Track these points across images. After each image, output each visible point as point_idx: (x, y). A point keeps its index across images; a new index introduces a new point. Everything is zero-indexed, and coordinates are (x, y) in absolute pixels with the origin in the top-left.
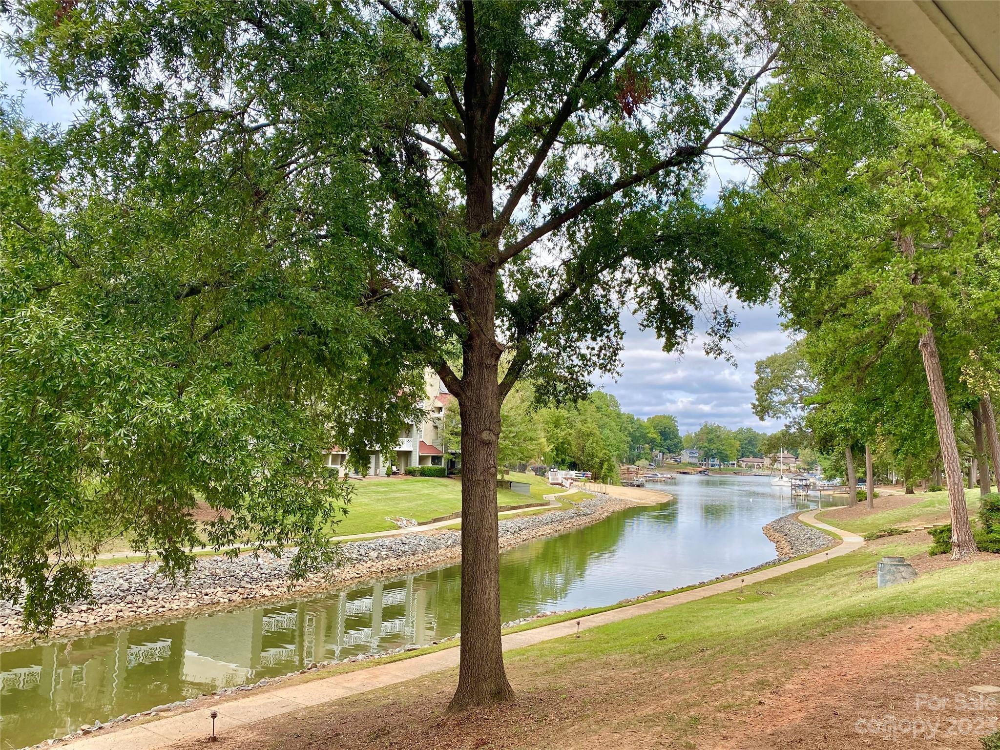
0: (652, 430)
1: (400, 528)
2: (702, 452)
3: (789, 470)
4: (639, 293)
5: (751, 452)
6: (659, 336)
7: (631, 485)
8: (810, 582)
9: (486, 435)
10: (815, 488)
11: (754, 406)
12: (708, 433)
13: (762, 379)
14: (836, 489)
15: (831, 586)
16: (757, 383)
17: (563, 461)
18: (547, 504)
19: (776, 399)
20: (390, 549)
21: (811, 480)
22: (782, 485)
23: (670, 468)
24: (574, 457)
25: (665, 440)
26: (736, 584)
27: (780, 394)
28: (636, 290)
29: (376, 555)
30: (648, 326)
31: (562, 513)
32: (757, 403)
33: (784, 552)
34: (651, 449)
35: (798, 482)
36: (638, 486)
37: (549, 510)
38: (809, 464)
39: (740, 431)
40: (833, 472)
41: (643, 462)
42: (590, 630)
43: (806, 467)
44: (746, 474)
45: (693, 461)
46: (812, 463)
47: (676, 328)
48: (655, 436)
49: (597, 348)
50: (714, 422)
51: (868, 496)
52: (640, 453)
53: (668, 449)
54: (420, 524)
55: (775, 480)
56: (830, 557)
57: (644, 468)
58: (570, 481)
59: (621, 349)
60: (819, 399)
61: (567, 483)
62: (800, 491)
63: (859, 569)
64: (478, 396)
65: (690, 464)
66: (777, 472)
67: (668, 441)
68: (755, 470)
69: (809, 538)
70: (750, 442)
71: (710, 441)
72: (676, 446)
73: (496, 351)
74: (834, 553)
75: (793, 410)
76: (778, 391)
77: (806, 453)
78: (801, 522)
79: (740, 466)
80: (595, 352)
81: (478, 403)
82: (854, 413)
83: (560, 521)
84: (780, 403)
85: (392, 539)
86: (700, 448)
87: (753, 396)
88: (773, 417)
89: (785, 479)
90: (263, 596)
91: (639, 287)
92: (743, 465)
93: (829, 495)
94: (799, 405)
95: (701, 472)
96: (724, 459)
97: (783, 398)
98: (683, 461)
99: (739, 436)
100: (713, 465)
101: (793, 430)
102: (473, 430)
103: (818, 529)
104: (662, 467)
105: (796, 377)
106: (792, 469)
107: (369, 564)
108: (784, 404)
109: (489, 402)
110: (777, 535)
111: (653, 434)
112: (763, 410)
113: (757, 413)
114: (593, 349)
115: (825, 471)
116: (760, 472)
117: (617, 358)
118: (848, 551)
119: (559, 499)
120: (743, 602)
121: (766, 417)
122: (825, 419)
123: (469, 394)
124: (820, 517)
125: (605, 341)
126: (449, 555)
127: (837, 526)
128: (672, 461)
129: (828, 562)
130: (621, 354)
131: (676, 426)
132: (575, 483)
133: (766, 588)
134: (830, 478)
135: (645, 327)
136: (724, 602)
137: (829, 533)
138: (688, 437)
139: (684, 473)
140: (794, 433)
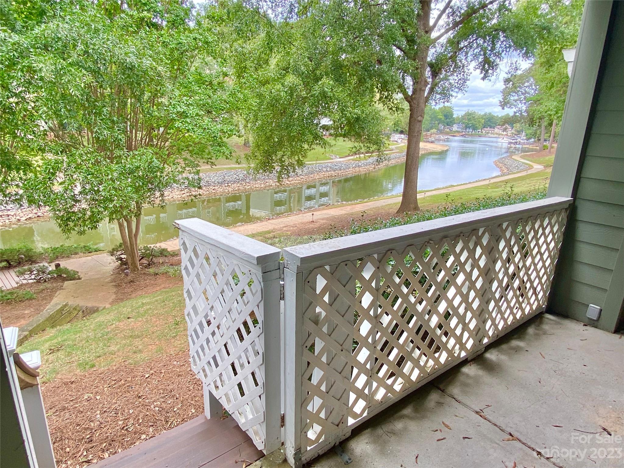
0: (440, 114)
1: (332, 159)
2: (464, 125)
3: (507, 135)
4: (475, 52)
5: (489, 126)
6: (481, 73)
7: (428, 142)
8: (519, 182)
9: (419, 118)
10: (519, 144)
11: (501, 102)
12: (469, 115)
13: (507, 87)
14: (531, 145)
15: (529, 183)
16: (504, 90)
17: (397, 130)
18: (392, 150)
19: (512, 98)
20: (331, 167)
21: (519, 140)
22: (504, 142)
23: (447, 133)
24: (402, 128)
25: (446, 119)
26: (487, 182)
27: (515, 96)
28: (474, 51)
29: (325, 170)
30: (478, 68)
31: (399, 154)
32: (502, 100)
33: (504, 172)
34: (439, 124)
35: (511, 141)
36: (431, 142)
37: (394, 153)
38: (518, 131)
39: (485, 115)
40: (531, 136)
41: (434, 131)
42: (428, 197)
43: (516, 133)
44: (485, 136)
45: (459, 130)
46: (520, 131)
47: (489, 69)
48: (441, 117)
49: (457, 80)
50: (471, 110)
51: (549, 148)
52: (432, 126)
53: (447, 124)
54: (340, 158)
55: (500, 140)
56: (528, 173)
57: (434, 133)
58: (401, 140)
59: (468, 80)
60: (535, 99)
61: (399, 141)
62: (513, 145)
63: (542, 178)
64: (418, 103)
65: (457, 131)
66: (500, 136)
67: (448, 120)
68: (489, 135)
69: (517, 166)
70: (489, 120)
71: (469, 120)
72: (451, 122)
73: (426, 83)
74: (530, 172)
75: (520, 104)
76: (514, 94)
77: (518, 126)
78: (513, 159)
79: (482, 132)
80: (456, 81)
81: (418, 105)
82: (556, 107)
83: (399, 158)
84: (514, 100)
85: (331, 164)
86: (463, 123)
87: (500, 97)
88: (509, 108)
89: (505, 139)
90: (287, 184)
91: (476, 49)
92: (484, 132)
93: (526, 147)
94: (523, 102)
95: (462, 135)
96: (475, 128)
97: (516, 98)
98: (454, 130)
99: (484, 117)
100: (468, 132)
101: (517, 114)
102: (415, 116)
103: (521, 162)
104: (443, 133)
105: (525, 86)
106: (509, 134)
107: (323, 173)
108: (516, 101)
109: (422, 105)
110: (501, 165)
111: (441, 116)
112: (504, 104)
113: (501, 106)
114: (456, 80)
115: (527, 135)
116: (492, 136)
117: (466, 84)
118: (535, 171)
119: (397, 148)
120: (490, 189)
121: (505, 108)
122: (541, 109)
123: (415, 102)
124: (522, 157)
125: (462, 77)
126: (354, 171)
127: (531, 161)
128: (448, 130)
129: (527, 175)
130: (468, 83)
131: (452, 112)
132: (403, 141)
133: (499, 184)
134: (528, 139)
135: (476, 68)
136: (482, 188)
137: (527, 164)
138: (458, 117)
139: (453, 136)
140: (518, 116)
